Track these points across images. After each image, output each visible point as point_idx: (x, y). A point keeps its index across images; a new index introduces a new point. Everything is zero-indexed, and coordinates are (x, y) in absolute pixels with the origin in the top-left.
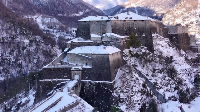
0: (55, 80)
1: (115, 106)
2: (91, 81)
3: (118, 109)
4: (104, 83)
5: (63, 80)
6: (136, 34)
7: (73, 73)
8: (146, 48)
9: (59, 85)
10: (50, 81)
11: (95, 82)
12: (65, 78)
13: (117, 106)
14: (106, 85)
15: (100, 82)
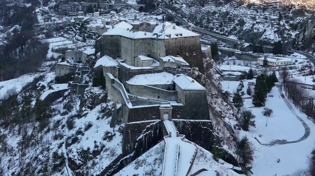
0: (143, 122)
1: (217, 146)
2: (185, 120)
3: (222, 150)
4: (201, 122)
5: (152, 121)
6: (187, 53)
7: (162, 112)
8: (197, 69)
9: (148, 127)
10: (139, 124)
11: (190, 121)
12: (154, 119)
13: (219, 146)
14: (204, 124)
15: (196, 121)
